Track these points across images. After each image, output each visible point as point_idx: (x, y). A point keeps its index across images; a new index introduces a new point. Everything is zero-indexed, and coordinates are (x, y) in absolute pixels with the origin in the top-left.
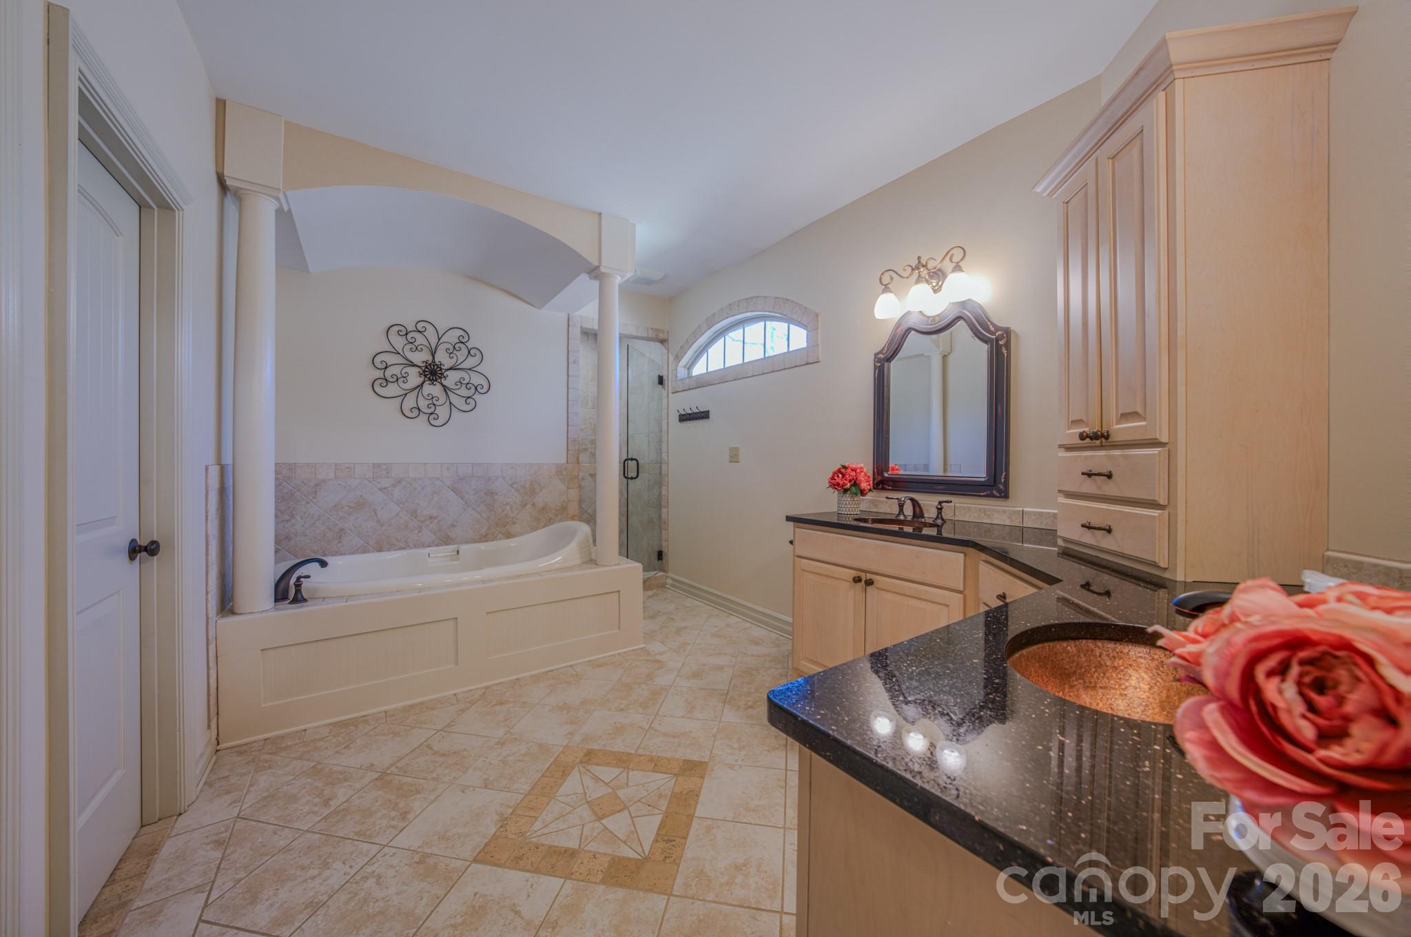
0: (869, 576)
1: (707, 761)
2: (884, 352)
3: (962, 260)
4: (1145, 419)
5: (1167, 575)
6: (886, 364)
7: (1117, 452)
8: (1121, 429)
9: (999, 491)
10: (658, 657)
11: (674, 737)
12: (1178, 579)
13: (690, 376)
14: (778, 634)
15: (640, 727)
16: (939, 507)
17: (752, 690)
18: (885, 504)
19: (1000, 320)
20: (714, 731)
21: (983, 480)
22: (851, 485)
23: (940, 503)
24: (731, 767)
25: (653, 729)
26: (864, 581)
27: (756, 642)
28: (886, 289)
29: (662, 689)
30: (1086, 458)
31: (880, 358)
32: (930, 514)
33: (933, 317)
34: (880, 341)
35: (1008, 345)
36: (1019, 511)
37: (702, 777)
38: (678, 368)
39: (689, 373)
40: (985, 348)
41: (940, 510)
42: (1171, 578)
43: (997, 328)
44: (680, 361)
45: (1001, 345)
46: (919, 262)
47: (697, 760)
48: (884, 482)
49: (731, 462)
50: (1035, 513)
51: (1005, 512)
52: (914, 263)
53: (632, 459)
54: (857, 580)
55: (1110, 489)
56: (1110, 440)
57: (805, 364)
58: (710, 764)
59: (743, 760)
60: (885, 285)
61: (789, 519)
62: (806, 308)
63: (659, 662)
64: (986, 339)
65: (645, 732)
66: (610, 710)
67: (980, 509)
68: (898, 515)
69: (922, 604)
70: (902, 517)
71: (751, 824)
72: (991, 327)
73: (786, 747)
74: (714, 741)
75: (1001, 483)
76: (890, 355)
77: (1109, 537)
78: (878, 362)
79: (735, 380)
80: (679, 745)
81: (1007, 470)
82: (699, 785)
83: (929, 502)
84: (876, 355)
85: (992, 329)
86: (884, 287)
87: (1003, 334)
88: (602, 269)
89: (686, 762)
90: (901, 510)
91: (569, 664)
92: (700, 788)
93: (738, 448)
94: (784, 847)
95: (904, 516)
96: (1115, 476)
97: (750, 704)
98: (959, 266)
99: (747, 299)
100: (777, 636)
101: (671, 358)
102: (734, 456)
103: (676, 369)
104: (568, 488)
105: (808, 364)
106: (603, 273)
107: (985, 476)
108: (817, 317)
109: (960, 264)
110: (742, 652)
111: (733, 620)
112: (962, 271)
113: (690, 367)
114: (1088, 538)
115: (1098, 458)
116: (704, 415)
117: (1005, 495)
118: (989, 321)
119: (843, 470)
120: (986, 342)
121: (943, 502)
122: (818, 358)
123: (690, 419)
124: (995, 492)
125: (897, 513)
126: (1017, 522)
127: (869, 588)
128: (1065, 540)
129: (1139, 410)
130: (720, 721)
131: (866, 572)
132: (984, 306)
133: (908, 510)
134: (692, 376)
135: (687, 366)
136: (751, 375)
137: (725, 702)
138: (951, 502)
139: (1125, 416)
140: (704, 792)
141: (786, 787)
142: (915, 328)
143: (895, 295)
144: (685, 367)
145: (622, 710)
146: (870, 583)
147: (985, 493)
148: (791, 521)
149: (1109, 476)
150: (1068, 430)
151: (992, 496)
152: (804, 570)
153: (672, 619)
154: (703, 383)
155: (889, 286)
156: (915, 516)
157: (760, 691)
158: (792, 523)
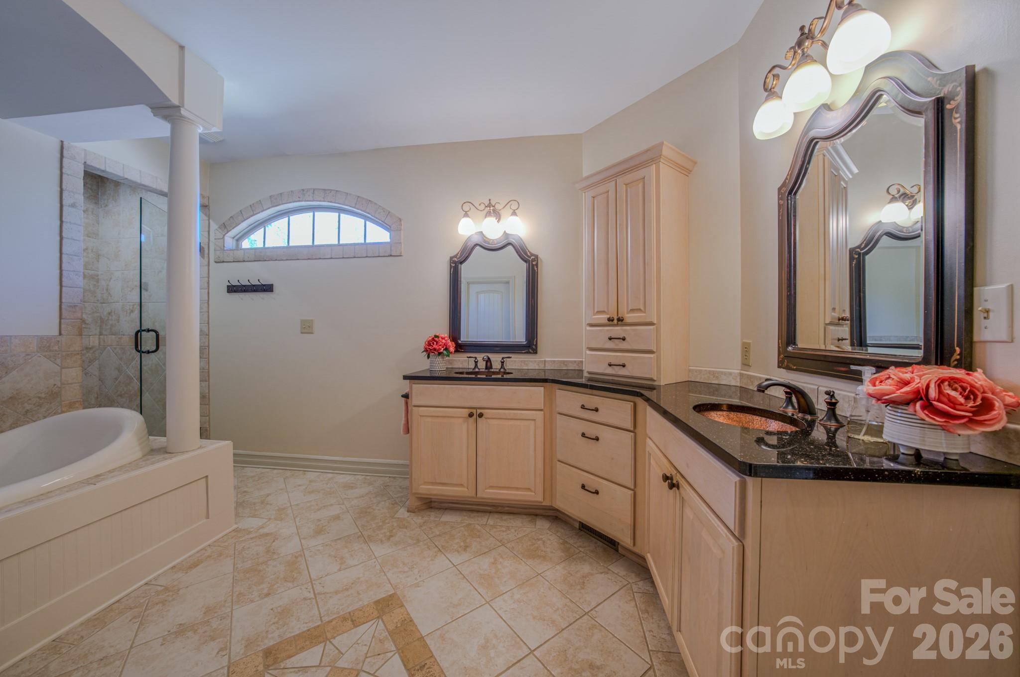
0: (479, 411)
1: (393, 592)
2: (458, 257)
3: (517, 209)
4: (645, 313)
5: (655, 383)
6: (459, 265)
7: (628, 328)
8: (629, 317)
9: (533, 350)
10: (262, 531)
11: (347, 590)
12: (662, 384)
13: (238, 247)
14: (362, 475)
15: (305, 599)
16: (502, 361)
17: (381, 524)
18: (463, 362)
19: (533, 248)
20: (378, 567)
21: (525, 343)
22: (444, 350)
23: (503, 358)
24: (417, 585)
25: (319, 594)
26: (475, 414)
27: (349, 486)
28: (466, 215)
29: (296, 557)
30: (608, 330)
31: (455, 261)
32: (496, 366)
33: (493, 240)
34: (455, 250)
35: (537, 265)
36: (542, 361)
37: (402, 606)
38: (226, 238)
39: (237, 245)
40: (525, 265)
41: (503, 363)
42: (659, 384)
43: (532, 255)
44: (228, 232)
45: (534, 265)
46: (490, 203)
47: (384, 596)
48: (461, 348)
49: (302, 333)
50: (551, 361)
51: (535, 361)
52: (487, 203)
53: (148, 331)
54: (471, 415)
55: (623, 345)
56: (623, 322)
57: (389, 256)
58: (399, 593)
59: (420, 576)
60: (466, 212)
61: (405, 378)
62: (389, 212)
63: (267, 535)
64: (526, 260)
65: (314, 601)
66: (252, 601)
67: (522, 361)
68: (474, 369)
69: (518, 423)
70: (477, 370)
71: (466, 614)
72: (528, 253)
73: (441, 551)
74: (385, 575)
75: (534, 345)
76: (463, 260)
77: (624, 369)
78: (452, 263)
79: (309, 259)
80: (359, 593)
81: (537, 338)
82: (405, 613)
83: (496, 359)
84: (451, 258)
85: (529, 254)
86: (464, 213)
87: (534, 259)
88: (183, 112)
89: (377, 602)
90: (476, 366)
91: (143, 582)
92: (408, 614)
93: (312, 320)
94: (498, 614)
95: (478, 369)
96: (627, 339)
97: (388, 534)
98: (515, 213)
99: (324, 190)
100: (363, 477)
101: (214, 226)
102: (307, 328)
103: (223, 238)
104: (62, 368)
105: (391, 256)
106: (182, 116)
107: (524, 341)
108: (401, 221)
109: (516, 211)
110: (345, 498)
111: (312, 475)
112: (517, 216)
113: (239, 239)
114: (610, 371)
115: (617, 331)
116: (267, 288)
117: (535, 352)
118: (527, 249)
119: (436, 339)
120: (525, 261)
121: (505, 358)
122: (401, 253)
123: (245, 291)
124: (530, 350)
125: (473, 367)
126: (542, 367)
127: (479, 420)
128: (589, 373)
129: (642, 308)
130: (376, 558)
131: (476, 408)
132: (523, 239)
133: (482, 365)
134: (242, 249)
135: (236, 238)
136: (329, 257)
137: (366, 542)
138: (511, 357)
139: (632, 310)
140: (413, 615)
141: (464, 577)
142: (480, 244)
143: (472, 219)
144: (233, 238)
145: (268, 595)
146: (481, 415)
147: (525, 351)
148: (408, 379)
149: (624, 339)
150: (594, 315)
151: (529, 353)
152: (421, 416)
153: (245, 492)
154: (262, 256)
155: (468, 213)
156: (486, 368)
157: (387, 521)
158: (408, 381)
